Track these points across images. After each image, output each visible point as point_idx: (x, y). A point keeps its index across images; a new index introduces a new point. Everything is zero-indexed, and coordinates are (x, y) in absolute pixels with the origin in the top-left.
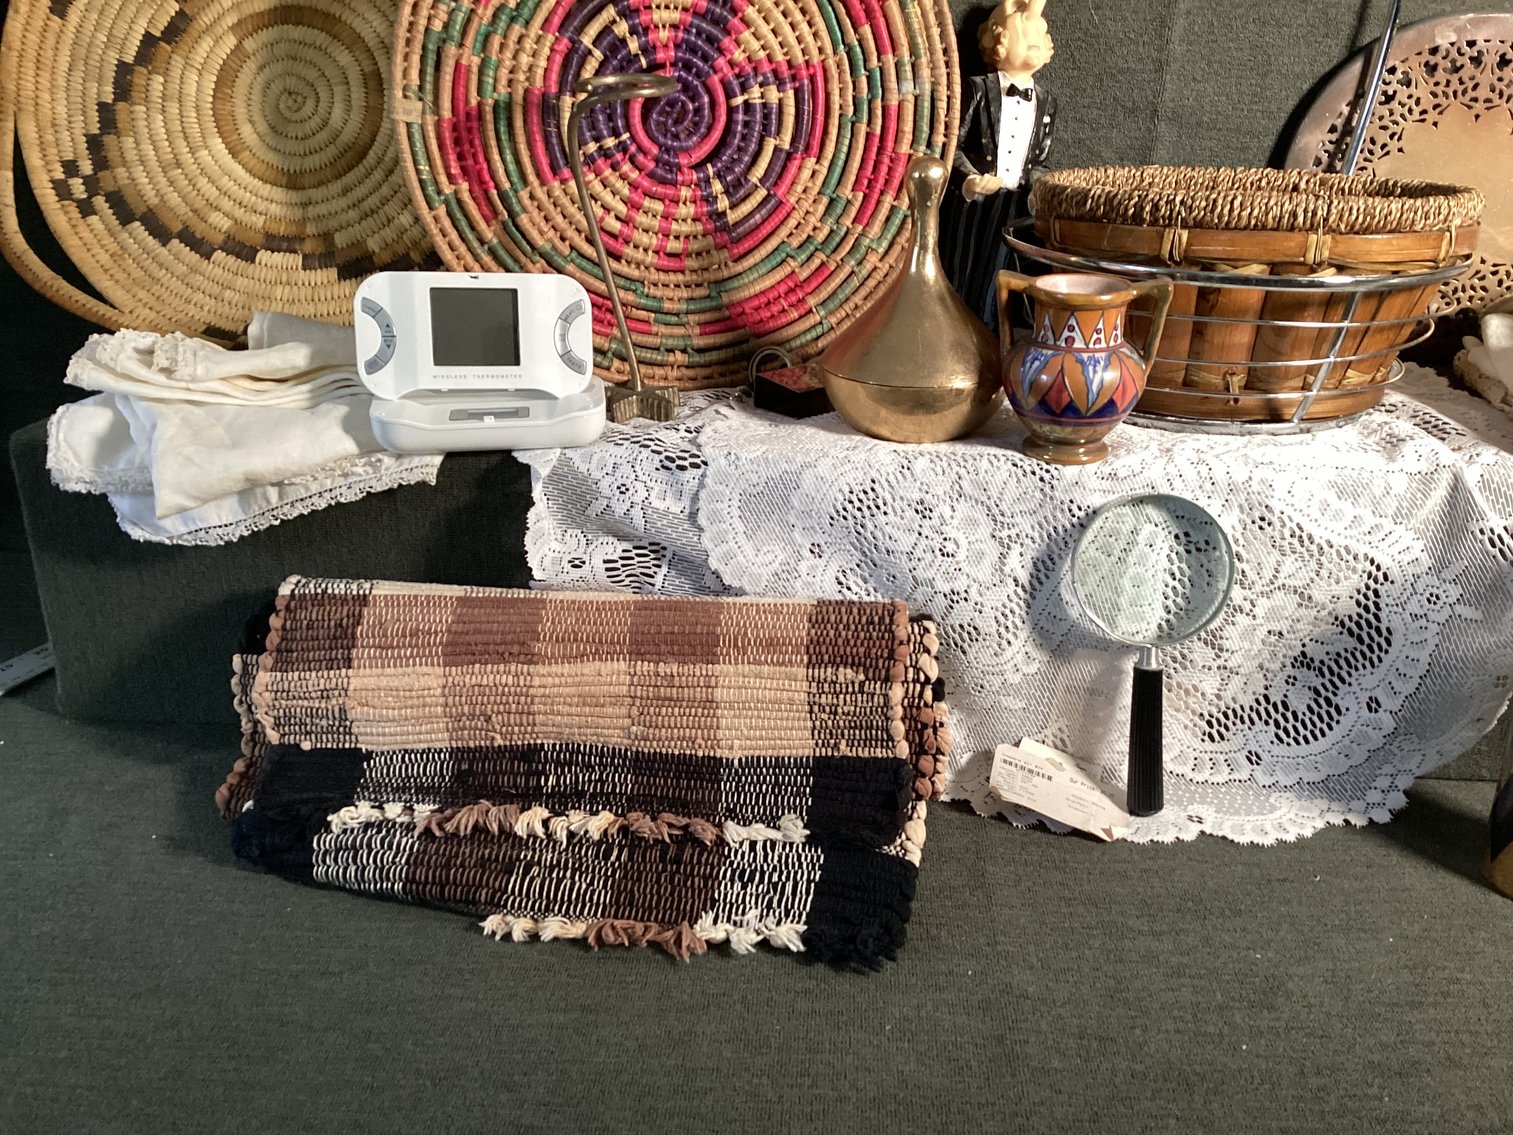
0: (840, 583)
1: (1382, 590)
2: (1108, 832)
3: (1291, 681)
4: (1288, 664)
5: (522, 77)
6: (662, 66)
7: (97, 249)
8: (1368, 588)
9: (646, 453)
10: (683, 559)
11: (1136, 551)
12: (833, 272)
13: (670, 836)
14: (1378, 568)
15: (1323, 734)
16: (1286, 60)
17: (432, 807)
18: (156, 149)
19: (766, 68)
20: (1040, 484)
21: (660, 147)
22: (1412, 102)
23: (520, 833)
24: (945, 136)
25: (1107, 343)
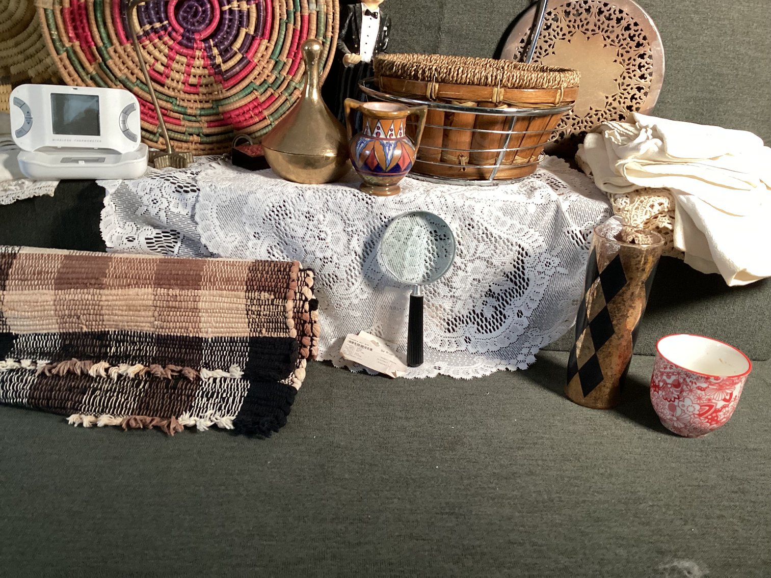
0: (269, 253)
1: (525, 260)
2: (394, 373)
3: (485, 303)
4: (483, 295)
8: (519, 259)
9: (167, 183)
10: (189, 239)
11: (412, 239)
12: (277, 99)
13: (172, 376)
14: (523, 249)
15: (498, 328)
16: (501, 6)
17: (47, 362)
20: (366, 205)
21: (184, 29)
22: (559, 30)
23: (92, 374)
24: (332, 33)
25: (396, 136)
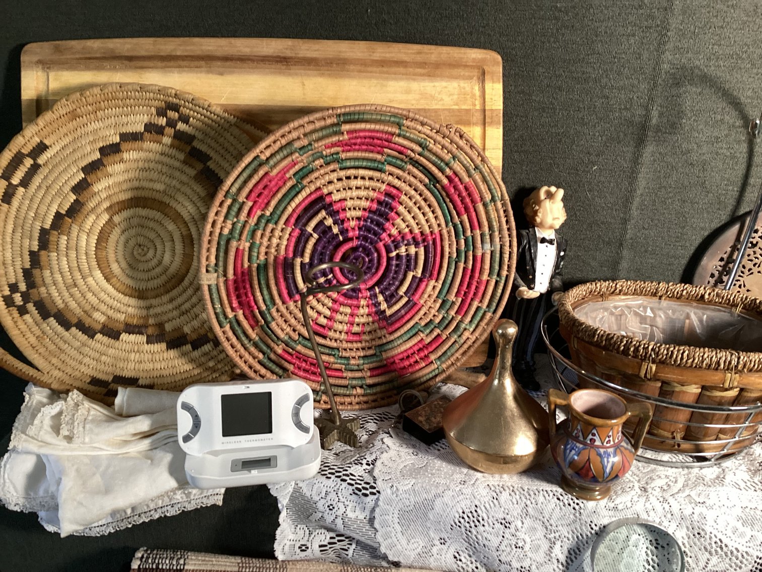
0: (455, 557)
5: (273, 250)
6: (352, 239)
7: (29, 335)
9: (344, 484)
10: (366, 545)
11: (628, 550)
12: (444, 341)
18: (62, 276)
19: (409, 237)
20: (573, 511)
21: (349, 281)
24: (508, 271)
25: (614, 441)
